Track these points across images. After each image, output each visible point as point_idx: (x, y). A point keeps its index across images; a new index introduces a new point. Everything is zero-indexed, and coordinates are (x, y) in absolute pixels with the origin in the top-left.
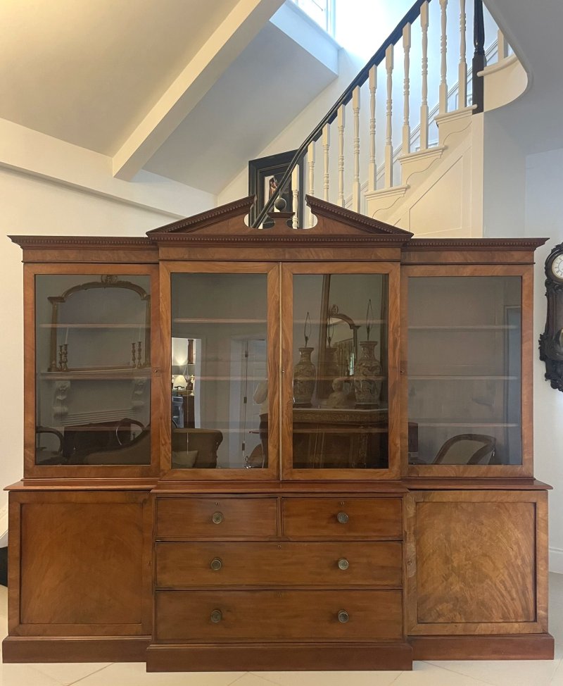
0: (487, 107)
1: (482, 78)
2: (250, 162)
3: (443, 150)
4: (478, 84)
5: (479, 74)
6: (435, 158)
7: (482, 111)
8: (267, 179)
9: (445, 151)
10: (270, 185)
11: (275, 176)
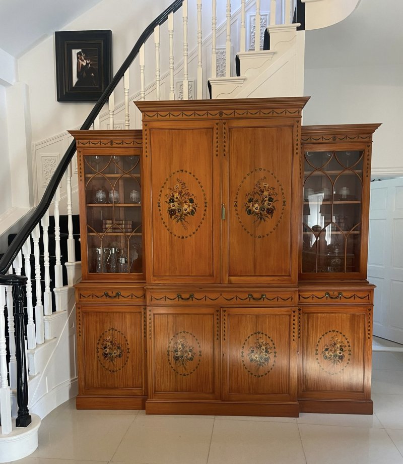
0: (308, 26)
1: (304, 4)
2: (56, 33)
3: (274, 53)
7: (304, 29)
9: (275, 55)
10: (78, 58)
11: (83, 50)
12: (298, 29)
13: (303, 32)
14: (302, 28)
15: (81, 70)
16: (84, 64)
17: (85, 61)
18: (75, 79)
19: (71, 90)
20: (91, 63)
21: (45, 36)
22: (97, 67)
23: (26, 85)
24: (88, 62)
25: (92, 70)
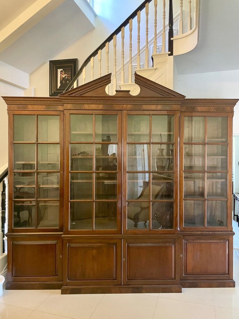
0: (175, 53)
1: (172, 41)
2: (50, 61)
3: (156, 69)
4: (171, 43)
5: (172, 39)
6: (152, 72)
7: (172, 55)
8: (59, 71)
9: (156, 70)
10: (61, 74)
11: (63, 70)
12: (169, 55)
13: (172, 56)
14: (171, 54)
15: (62, 80)
16: (64, 77)
17: (64, 75)
18: (59, 85)
19: (56, 91)
20: (68, 76)
21: (45, 63)
22: (70, 78)
23: (34, 88)
24: (66, 75)
25: (68, 80)
